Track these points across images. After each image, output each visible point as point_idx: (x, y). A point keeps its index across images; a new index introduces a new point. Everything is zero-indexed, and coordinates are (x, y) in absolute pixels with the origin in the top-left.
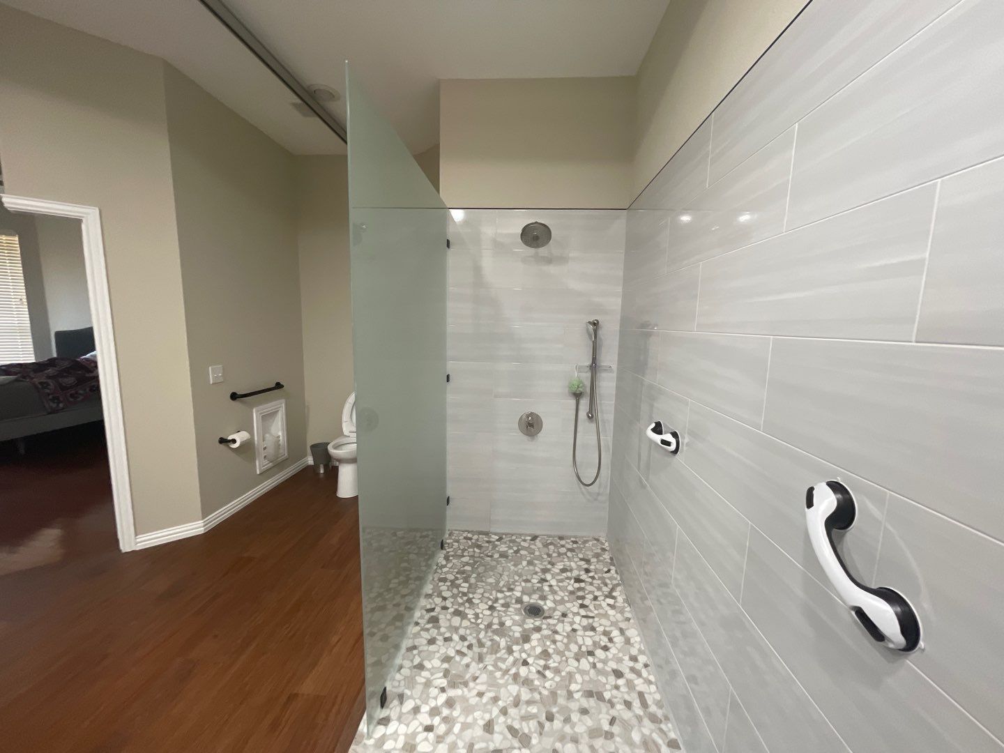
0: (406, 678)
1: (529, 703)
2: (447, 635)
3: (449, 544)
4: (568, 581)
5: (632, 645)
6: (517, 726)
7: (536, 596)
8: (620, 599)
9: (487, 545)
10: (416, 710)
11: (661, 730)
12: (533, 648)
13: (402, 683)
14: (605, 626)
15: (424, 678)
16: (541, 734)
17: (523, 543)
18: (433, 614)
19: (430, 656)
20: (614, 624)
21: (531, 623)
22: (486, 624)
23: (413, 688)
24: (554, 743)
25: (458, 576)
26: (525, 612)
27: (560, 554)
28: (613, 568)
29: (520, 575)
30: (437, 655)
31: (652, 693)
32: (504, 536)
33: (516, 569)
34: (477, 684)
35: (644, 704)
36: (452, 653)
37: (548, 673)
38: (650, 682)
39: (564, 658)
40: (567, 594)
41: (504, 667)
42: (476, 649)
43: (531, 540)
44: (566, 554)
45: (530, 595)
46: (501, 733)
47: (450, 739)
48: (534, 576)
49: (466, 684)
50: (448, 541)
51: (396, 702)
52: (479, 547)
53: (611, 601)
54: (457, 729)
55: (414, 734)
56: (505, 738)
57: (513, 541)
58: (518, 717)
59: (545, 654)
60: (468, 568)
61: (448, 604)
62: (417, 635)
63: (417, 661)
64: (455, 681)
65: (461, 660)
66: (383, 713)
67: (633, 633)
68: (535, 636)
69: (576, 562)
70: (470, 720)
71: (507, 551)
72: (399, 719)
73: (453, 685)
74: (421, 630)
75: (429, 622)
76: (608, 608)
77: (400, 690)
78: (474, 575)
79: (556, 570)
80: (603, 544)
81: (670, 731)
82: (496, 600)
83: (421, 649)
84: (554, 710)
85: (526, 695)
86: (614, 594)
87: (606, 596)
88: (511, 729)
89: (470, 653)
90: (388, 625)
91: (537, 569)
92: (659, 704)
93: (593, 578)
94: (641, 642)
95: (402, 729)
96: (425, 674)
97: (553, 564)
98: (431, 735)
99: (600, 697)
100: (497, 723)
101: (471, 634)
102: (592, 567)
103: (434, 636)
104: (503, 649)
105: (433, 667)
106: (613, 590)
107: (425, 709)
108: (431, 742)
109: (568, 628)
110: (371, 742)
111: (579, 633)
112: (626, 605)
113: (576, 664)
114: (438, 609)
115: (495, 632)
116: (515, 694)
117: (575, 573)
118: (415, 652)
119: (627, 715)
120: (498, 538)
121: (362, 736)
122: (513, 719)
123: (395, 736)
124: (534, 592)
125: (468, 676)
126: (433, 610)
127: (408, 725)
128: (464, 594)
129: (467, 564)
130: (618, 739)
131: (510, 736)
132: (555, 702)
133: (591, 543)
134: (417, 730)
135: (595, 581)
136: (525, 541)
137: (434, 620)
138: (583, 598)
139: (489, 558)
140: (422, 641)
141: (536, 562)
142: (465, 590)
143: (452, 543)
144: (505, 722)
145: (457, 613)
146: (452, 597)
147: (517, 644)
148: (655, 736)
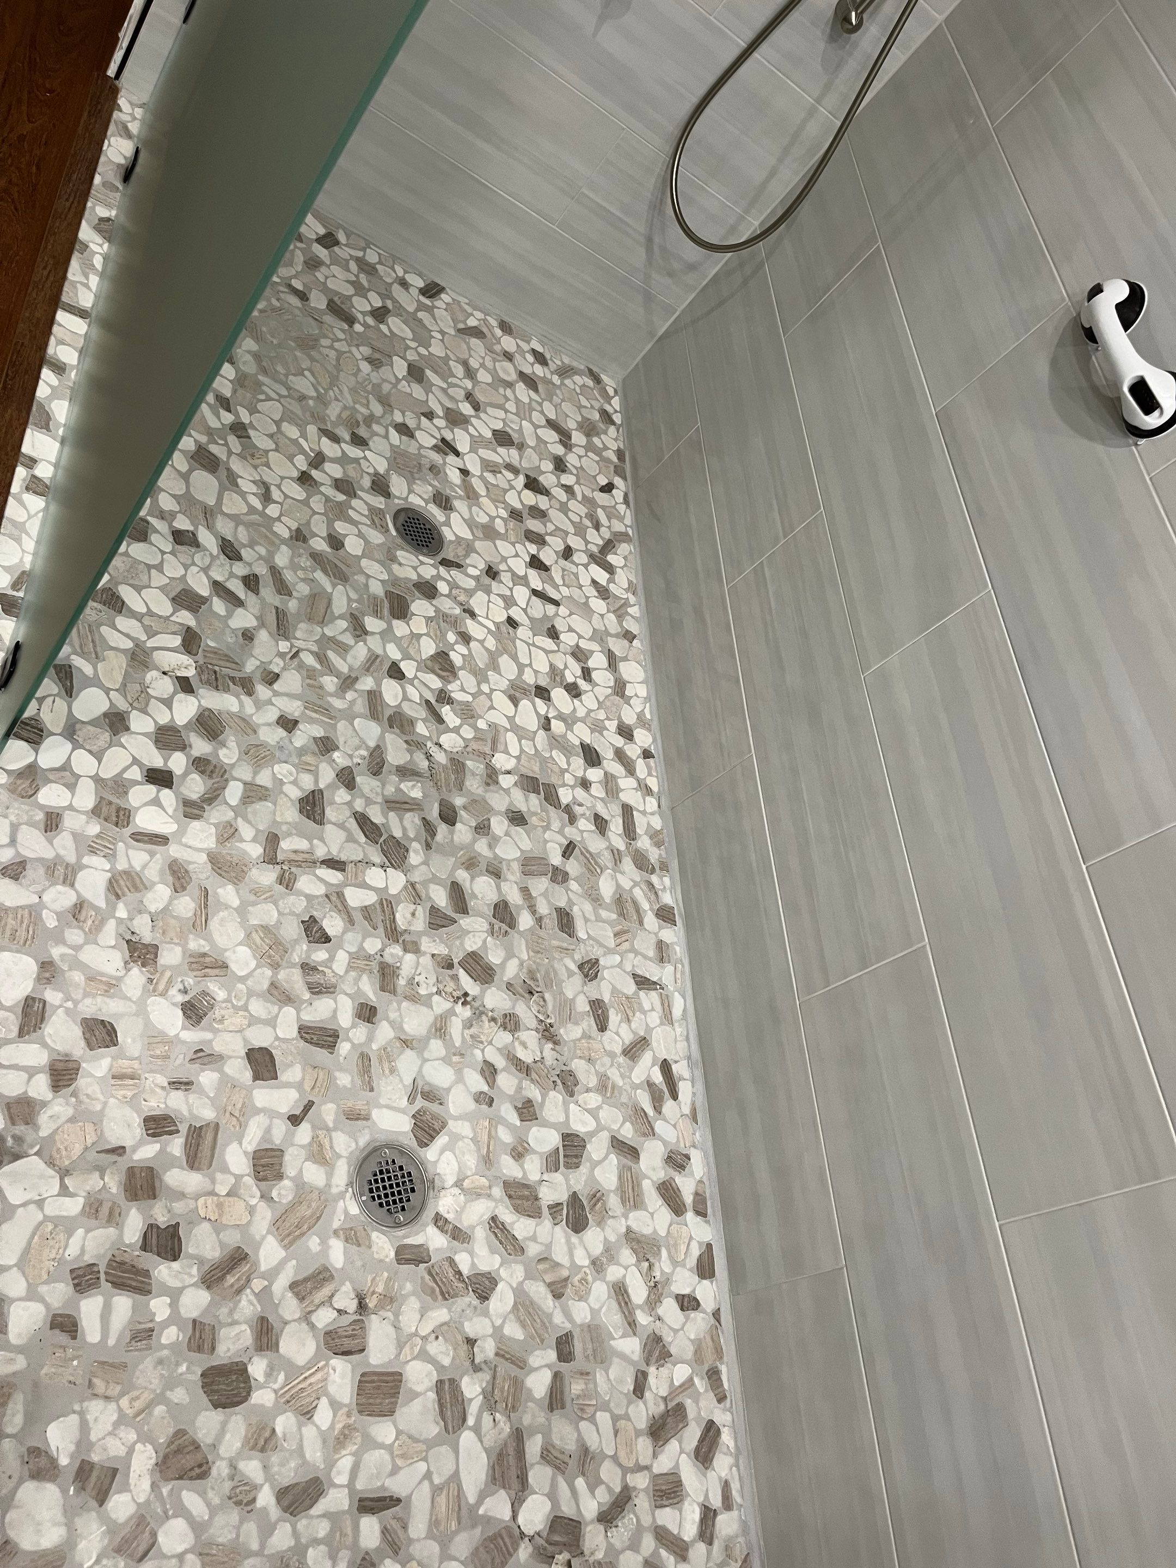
5: (628, 701)
6: (375, 816)
16: (428, 846)
24: (454, 869)
56: (350, 836)
67: (634, 675)
84: (458, 801)
99: (551, 797)
113: (508, 709)
122: (368, 801)
132: (460, 784)
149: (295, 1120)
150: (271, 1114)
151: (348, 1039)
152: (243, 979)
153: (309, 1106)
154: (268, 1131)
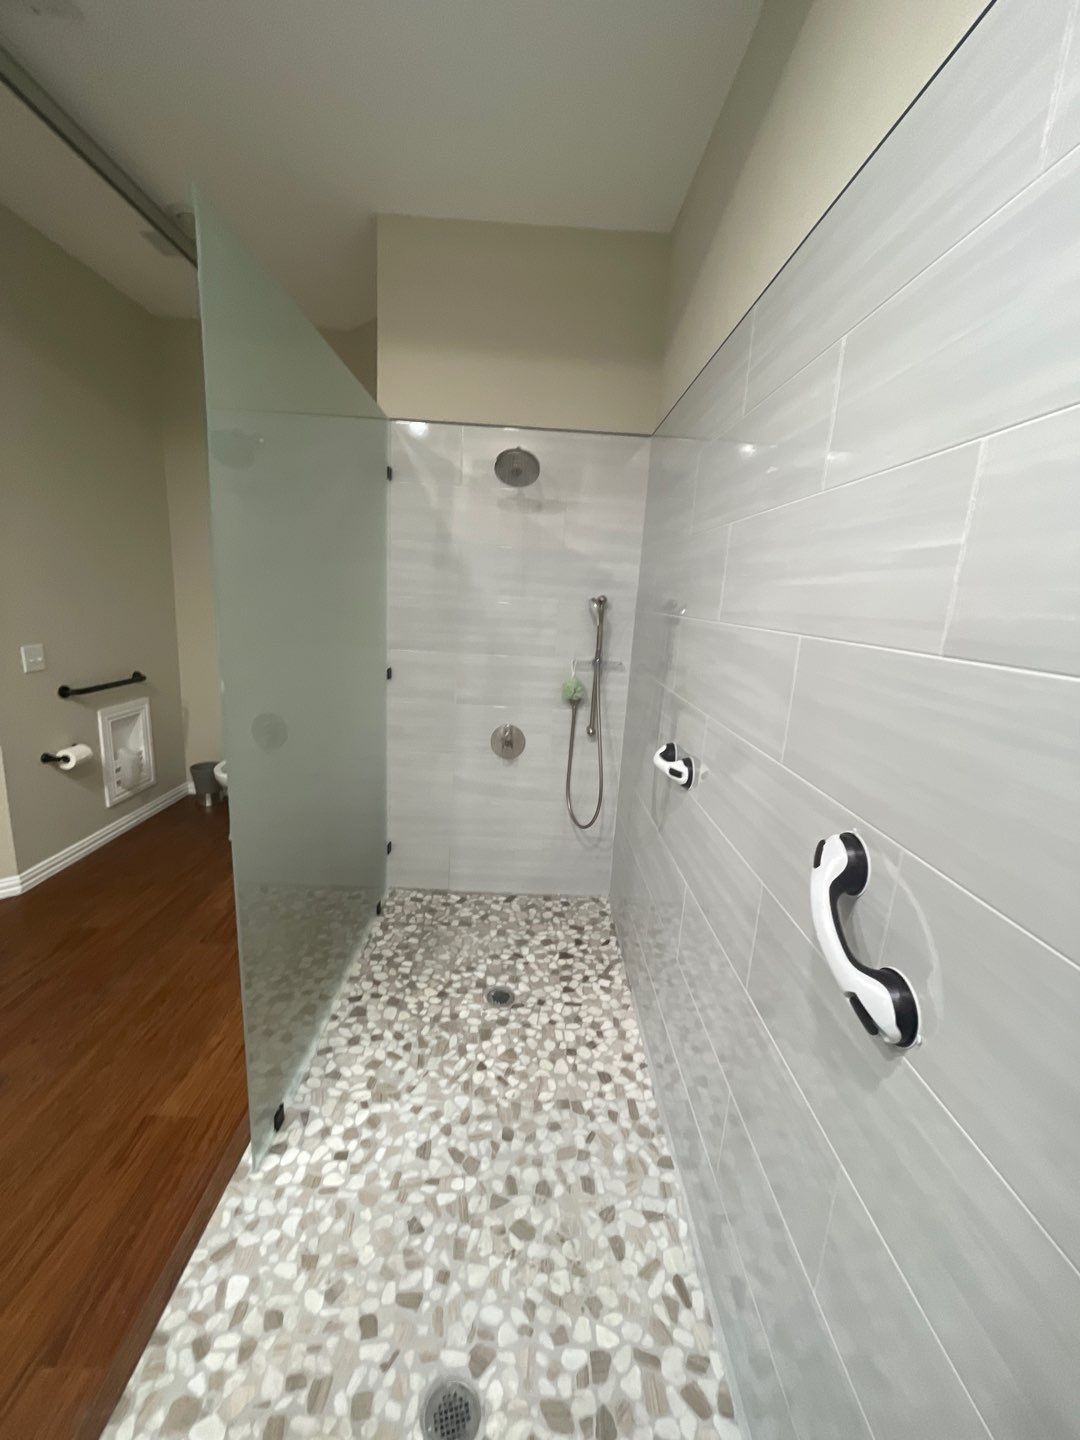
0: (314, 1091)
1: (481, 1118)
2: (377, 1032)
3: (389, 907)
4: (550, 956)
5: (628, 1040)
6: (461, 1147)
7: (504, 978)
8: (618, 980)
9: (444, 908)
10: (325, 1132)
11: (652, 1146)
12: (495, 1047)
13: (308, 1097)
14: (594, 1016)
15: (341, 1089)
16: (493, 1157)
17: (494, 906)
18: (358, 1004)
19: (349, 1061)
20: (607, 1013)
21: (492, 1014)
22: (433, 1015)
23: (323, 1102)
24: (510, 1167)
25: (399, 951)
26: (488, 999)
27: (543, 921)
28: (613, 939)
29: (486, 950)
30: (360, 1059)
31: (646, 1101)
32: (468, 897)
33: (481, 942)
34: (412, 1096)
35: (634, 1114)
36: (381, 1055)
37: (512, 1080)
38: (644, 1087)
39: (535, 1060)
40: (547, 973)
41: (451, 1072)
42: (416, 1051)
43: (506, 901)
44: (552, 920)
45: (496, 976)
46: (439, 1158)
47: (371, 1167)
48: (505, 951)
49: (397, 1097)
50: (388, 904)
51: (297, 1123)
52: (432, 911)
53: (606, 983)
54: (380, 1154)
55: (320, 1164)
56: (445, 1163)
57: (479, 903)
58: (465, 1137)
59: (511, 1055)
60: (413, 941)
61: (381, 990)
62: (332, 1033)
63: (331, 1067)
64: (382, 1092)
65: (393, 1065)
66: (280, 1138)
67: (631, 1026)
68: (499, 1031)
69: (564, 932)
70: (399, 1142)
71: (470, 917)
72: (301, 1145)
73: (379, 1098)
74: (339, 1026)
75: (352, 1014)
76: (601, 992)
77: (303, 1107)
78: (421, 950)
79: (536, 941)
80: (603, 906)
81: (663, 1146)
82: (450, 983)
83: (337, 1051)
84: (515, 1126)
85: (478, 1108)
86: (611, 973)
87: (600, 977)
88: (455, 1153)
89: (406, 1056)
90: (294, 1019)
91: (510, 941)
92: (653, 1114)
93: (585, 952)
94: (640, 1036)
95: (304, 1158)
96: (342, 1084)
97: (532, 934)
98: (343, 1165)
99: (577, 1107)
100: (436, 1145)
101: (410, 1030)
102: (585, 937)
103: (357, 1034)
104: (453, 1048)
105: (353, 1076)
106: (609, 968)
107: (338, 1130)
108: (343, 1172)
109: (545, 1020)
110: (259, 1176)
111: (561, 1025)
112: (625, 988)
113: (549, 1066)
114: (366, 998)
115: (445, 1027)
116: (463, 1107)
117: (562, 946)
118: (330, 1055)
119: (610, 1129)
120: (459, 898)
121: (246, 1169)
122: (458, 1140)
123: (293, 1167)
124: (503, 972)
125: (401, 1086)
126: (359, 998)
127: (311, 1153)
128: (405, 976)
129: (413, 935)
130: (594, 1159)
131: (450, 1161)
132: (517, 1116)
133: (587, 905)
134: (325, 1158)
135: (588, 957)
136: (497, 902)
137: (360, 1013)
138: (568, 979)
139: (444, 928)
140: (340, 1042)
141: (509, 931)
142: (407, 971)
143: (393, 907)
144: (447, 1144)
145: (393, 1002)
146: (388, 980)
147: (473, 1041)
148: (643, 1154)
149: (385, 1367)
150: (369, 1364)
151: (429, 1299)
152: (365, 1268)
153: (396, 1355)
154: (365, 1379)
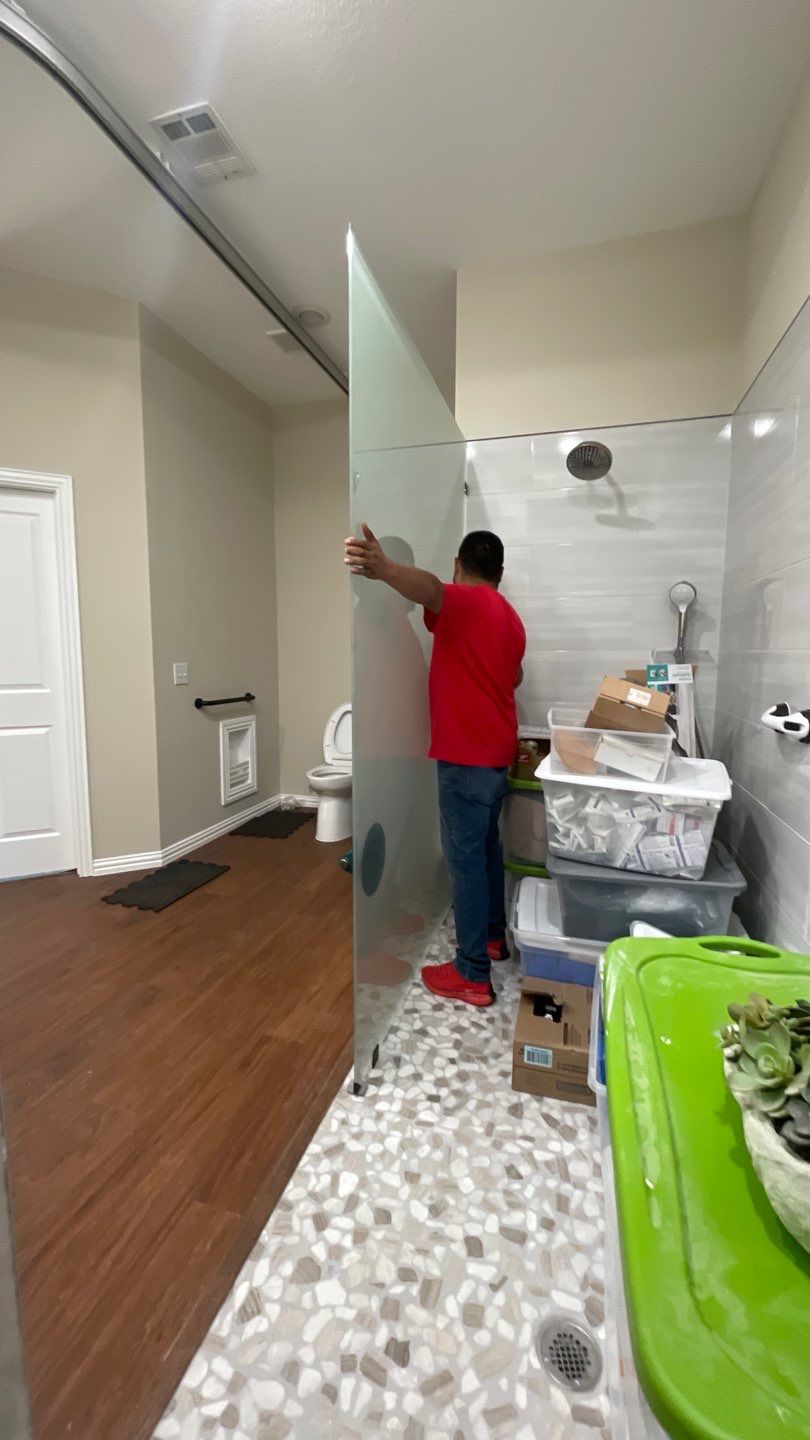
0: (405, 1041)
6: (556, 1115)
10: (417, 1077)
13: (399, 1046)
15: (430, 1044)
16: (592, 1131)
19: (436, 1022)
23: (413, 1053)
30: (445, 1023)
34: (500, 1062)
36: (465, 1023)
42: (500, 1024)
46: (532, 1119)
47: (463, 1114)
49: (484, 1060)
51: (390, 1065)
55: (414, 1102)
56: (541, 1127)
62: (418, 998)
63: (418, 1025)
64: (467, 1055)
65: (479, 1033)
72: (395, 1082)
77: (395, 1053)
83: (423, 1013)
88: (548, 1119)
96: (428, 1041)
98: (436, 1106)
100: (528, 1108)
105: (439, 1035)
107: (428, 1077)
108: (437, 1112)
110: (359, 1099)
118: (416, 1015)
121: (349, 1092)
122: (553, 1108)
123: (390, 1098)
125: (487, 1051)
131: (547, 1126)
134: (419, 1098)
140: (425, 1005)
144: (539, 1110)
149: (494, 1287)
150: (478, 1280)
151: (534, 1240)
152: (465, 1195)
153: (504, 1280)
154: (474, 1292)
